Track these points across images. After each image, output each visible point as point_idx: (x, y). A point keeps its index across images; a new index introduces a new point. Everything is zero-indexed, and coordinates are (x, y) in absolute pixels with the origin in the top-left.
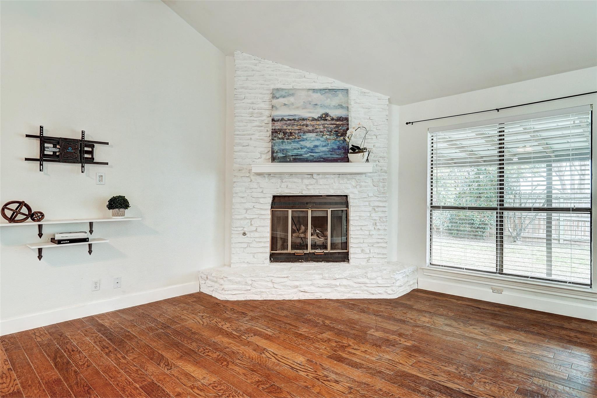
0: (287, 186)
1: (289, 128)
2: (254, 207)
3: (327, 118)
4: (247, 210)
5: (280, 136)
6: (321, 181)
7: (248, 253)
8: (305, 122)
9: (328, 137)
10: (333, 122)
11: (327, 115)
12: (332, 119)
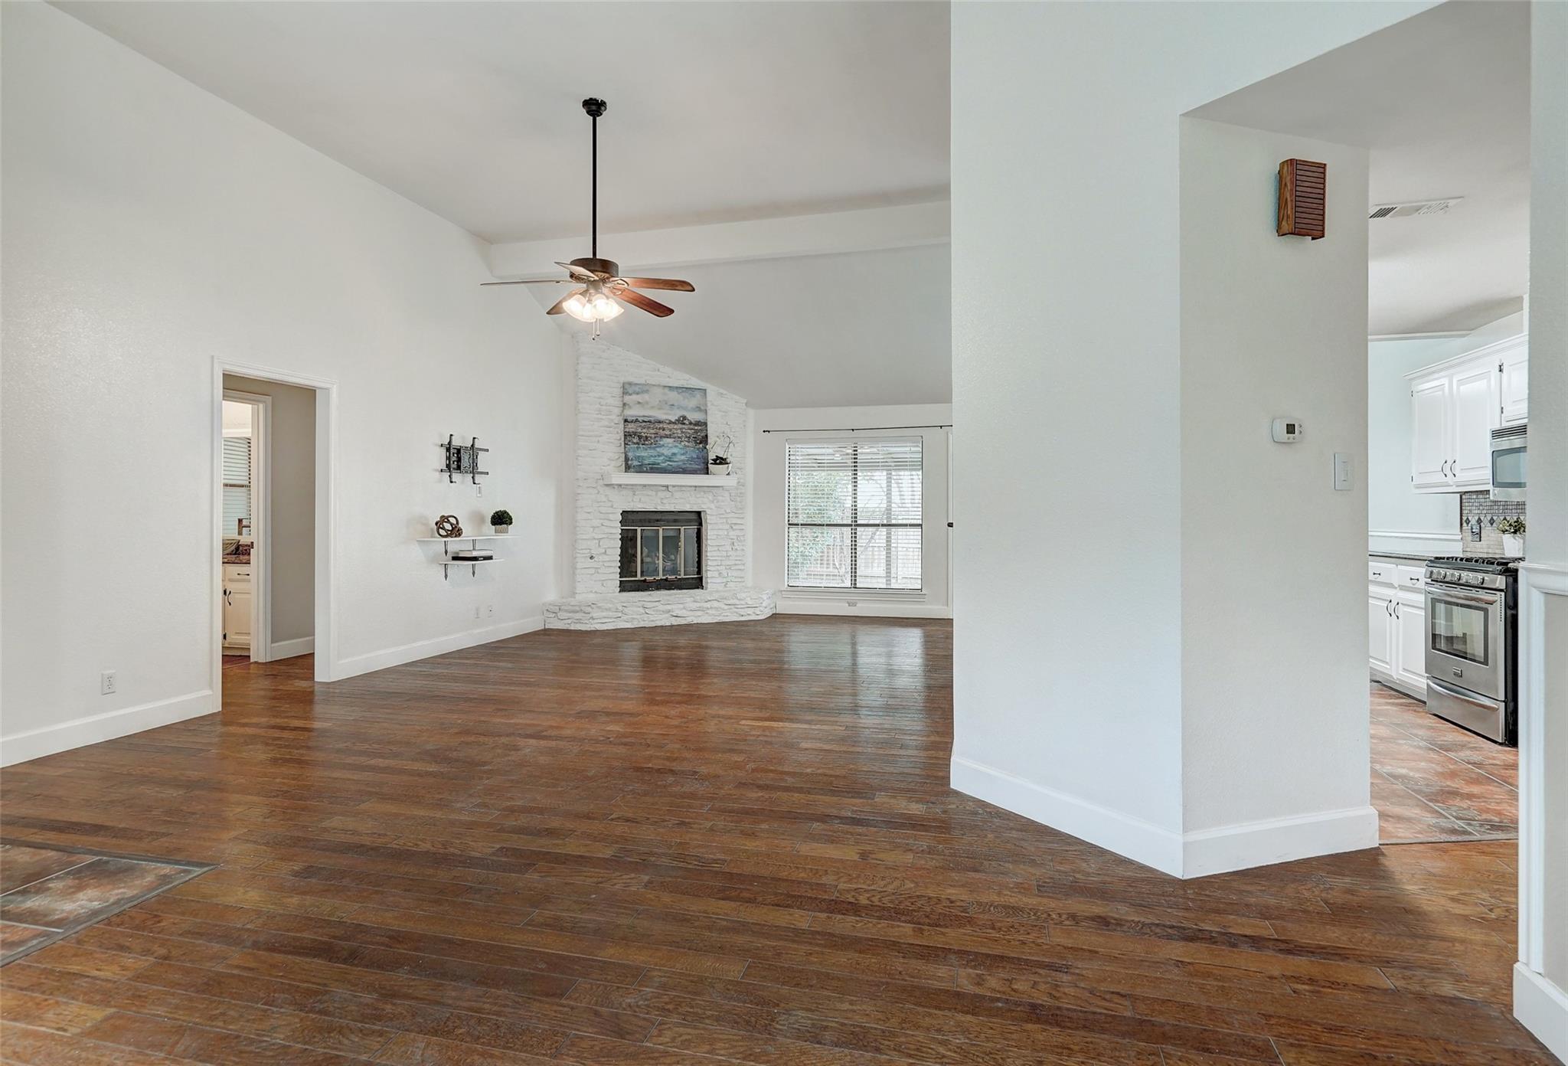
0: (640, 499)
1: (644, 431)
2: (603, 525)
3: (685, 422)
4: (594, 527)
5: (635, 441)
6: (678, 495)
7: (595, 581)
8: (661, 425)
9: (687, 444)
10: (692, 427)
11: (684, 418)
12: (691, 423)
